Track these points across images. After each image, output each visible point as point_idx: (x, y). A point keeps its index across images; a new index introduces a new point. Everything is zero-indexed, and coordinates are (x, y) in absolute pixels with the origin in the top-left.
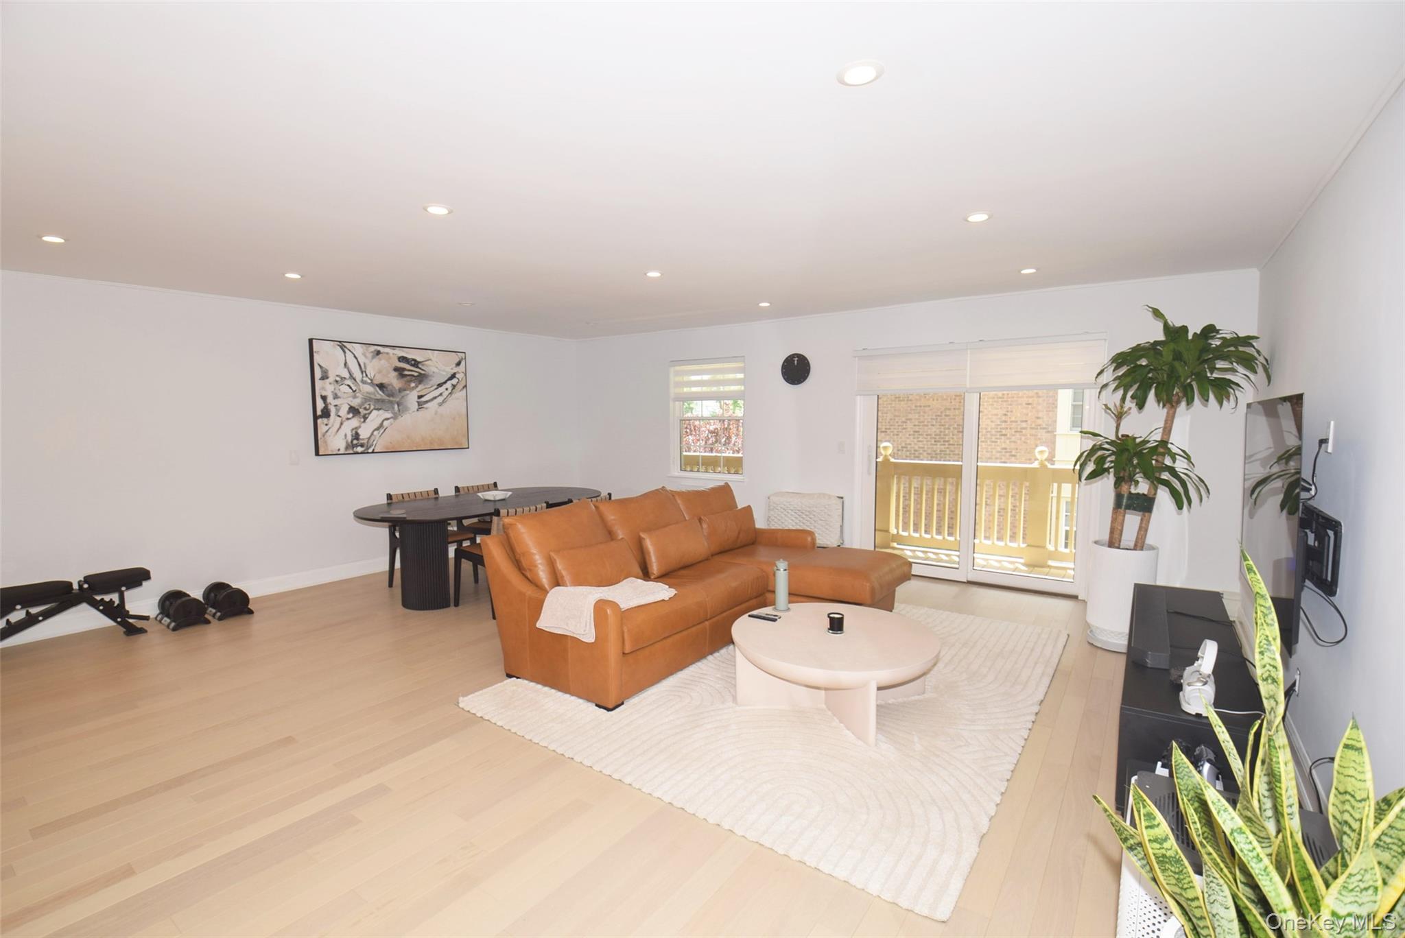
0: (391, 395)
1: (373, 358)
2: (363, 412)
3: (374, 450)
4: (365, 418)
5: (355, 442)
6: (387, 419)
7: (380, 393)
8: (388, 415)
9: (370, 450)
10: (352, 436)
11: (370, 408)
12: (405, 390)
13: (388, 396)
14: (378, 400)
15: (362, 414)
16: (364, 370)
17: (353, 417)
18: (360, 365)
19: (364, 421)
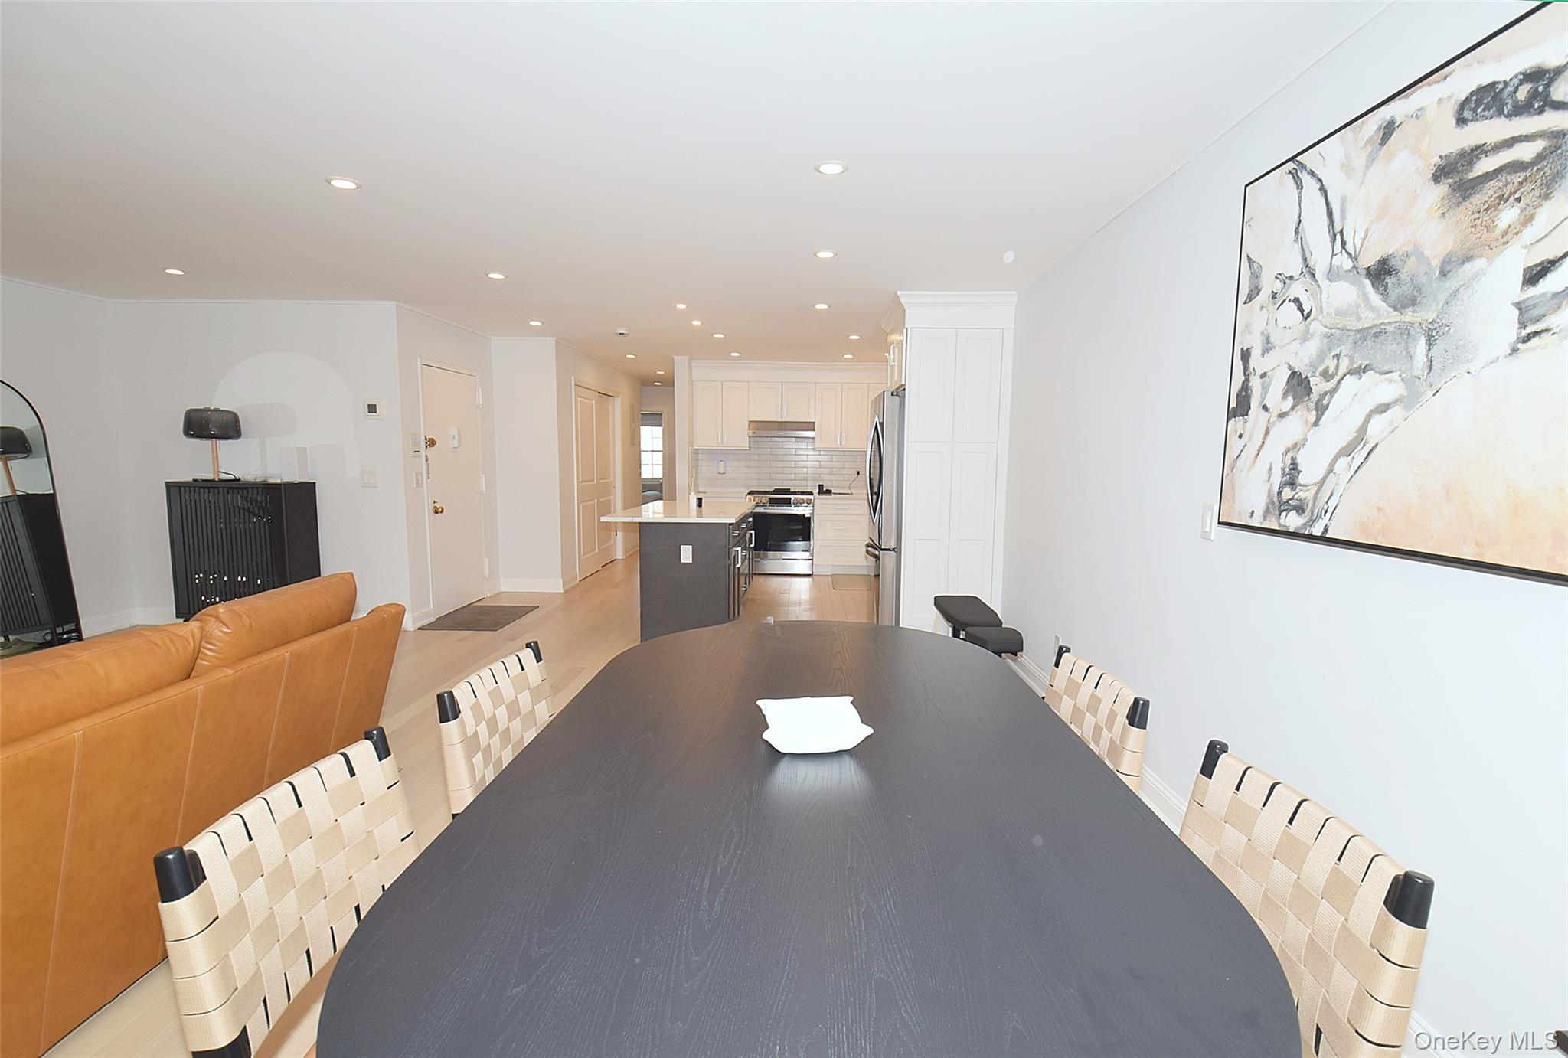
0: (1411, 302)
1: (1371, 159)
2: (1318, 385)
3: (1326, 530)
4: (1321, 409)
5: (1287, 493)
6: (1383, 409)
7: (1375, 299)
8: (1387, 389)
9: (1317, 531)
10: (1284, 474)
11: (1337, 367)
12: (1468, 259)
13: (1399, 307)
14: (1363, 334)
15: (1314, 397)
16: (1338, 229)
17: (1293, 408)
18: (1330, 214)
19: (1316, 424)
